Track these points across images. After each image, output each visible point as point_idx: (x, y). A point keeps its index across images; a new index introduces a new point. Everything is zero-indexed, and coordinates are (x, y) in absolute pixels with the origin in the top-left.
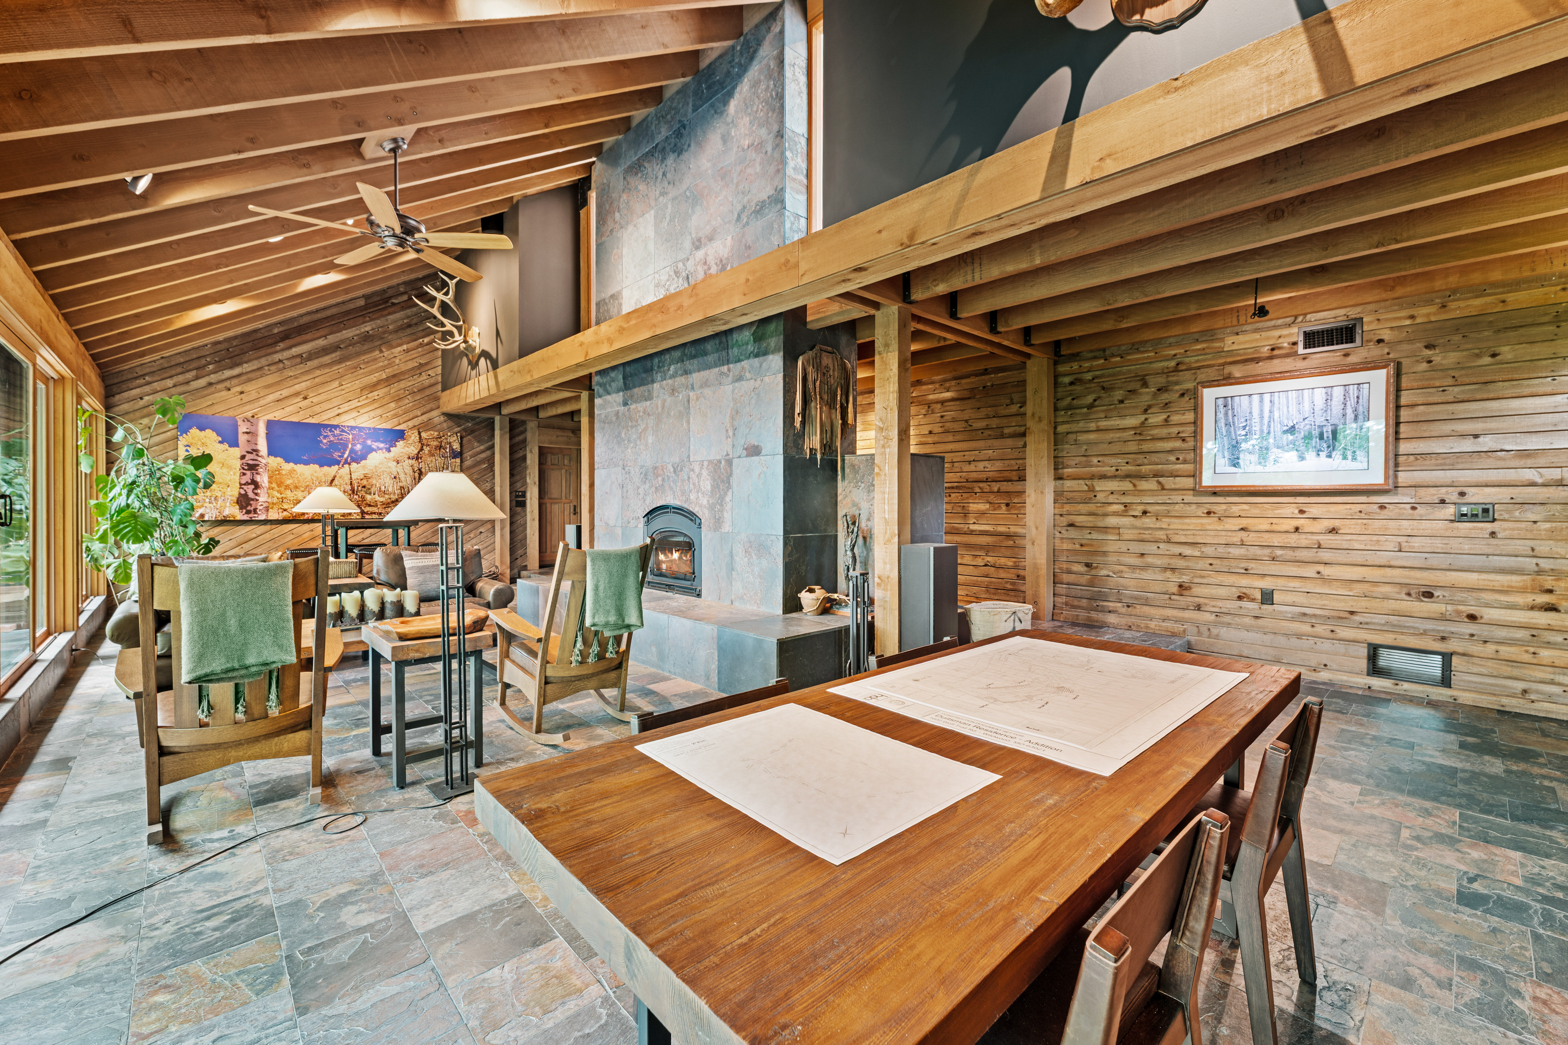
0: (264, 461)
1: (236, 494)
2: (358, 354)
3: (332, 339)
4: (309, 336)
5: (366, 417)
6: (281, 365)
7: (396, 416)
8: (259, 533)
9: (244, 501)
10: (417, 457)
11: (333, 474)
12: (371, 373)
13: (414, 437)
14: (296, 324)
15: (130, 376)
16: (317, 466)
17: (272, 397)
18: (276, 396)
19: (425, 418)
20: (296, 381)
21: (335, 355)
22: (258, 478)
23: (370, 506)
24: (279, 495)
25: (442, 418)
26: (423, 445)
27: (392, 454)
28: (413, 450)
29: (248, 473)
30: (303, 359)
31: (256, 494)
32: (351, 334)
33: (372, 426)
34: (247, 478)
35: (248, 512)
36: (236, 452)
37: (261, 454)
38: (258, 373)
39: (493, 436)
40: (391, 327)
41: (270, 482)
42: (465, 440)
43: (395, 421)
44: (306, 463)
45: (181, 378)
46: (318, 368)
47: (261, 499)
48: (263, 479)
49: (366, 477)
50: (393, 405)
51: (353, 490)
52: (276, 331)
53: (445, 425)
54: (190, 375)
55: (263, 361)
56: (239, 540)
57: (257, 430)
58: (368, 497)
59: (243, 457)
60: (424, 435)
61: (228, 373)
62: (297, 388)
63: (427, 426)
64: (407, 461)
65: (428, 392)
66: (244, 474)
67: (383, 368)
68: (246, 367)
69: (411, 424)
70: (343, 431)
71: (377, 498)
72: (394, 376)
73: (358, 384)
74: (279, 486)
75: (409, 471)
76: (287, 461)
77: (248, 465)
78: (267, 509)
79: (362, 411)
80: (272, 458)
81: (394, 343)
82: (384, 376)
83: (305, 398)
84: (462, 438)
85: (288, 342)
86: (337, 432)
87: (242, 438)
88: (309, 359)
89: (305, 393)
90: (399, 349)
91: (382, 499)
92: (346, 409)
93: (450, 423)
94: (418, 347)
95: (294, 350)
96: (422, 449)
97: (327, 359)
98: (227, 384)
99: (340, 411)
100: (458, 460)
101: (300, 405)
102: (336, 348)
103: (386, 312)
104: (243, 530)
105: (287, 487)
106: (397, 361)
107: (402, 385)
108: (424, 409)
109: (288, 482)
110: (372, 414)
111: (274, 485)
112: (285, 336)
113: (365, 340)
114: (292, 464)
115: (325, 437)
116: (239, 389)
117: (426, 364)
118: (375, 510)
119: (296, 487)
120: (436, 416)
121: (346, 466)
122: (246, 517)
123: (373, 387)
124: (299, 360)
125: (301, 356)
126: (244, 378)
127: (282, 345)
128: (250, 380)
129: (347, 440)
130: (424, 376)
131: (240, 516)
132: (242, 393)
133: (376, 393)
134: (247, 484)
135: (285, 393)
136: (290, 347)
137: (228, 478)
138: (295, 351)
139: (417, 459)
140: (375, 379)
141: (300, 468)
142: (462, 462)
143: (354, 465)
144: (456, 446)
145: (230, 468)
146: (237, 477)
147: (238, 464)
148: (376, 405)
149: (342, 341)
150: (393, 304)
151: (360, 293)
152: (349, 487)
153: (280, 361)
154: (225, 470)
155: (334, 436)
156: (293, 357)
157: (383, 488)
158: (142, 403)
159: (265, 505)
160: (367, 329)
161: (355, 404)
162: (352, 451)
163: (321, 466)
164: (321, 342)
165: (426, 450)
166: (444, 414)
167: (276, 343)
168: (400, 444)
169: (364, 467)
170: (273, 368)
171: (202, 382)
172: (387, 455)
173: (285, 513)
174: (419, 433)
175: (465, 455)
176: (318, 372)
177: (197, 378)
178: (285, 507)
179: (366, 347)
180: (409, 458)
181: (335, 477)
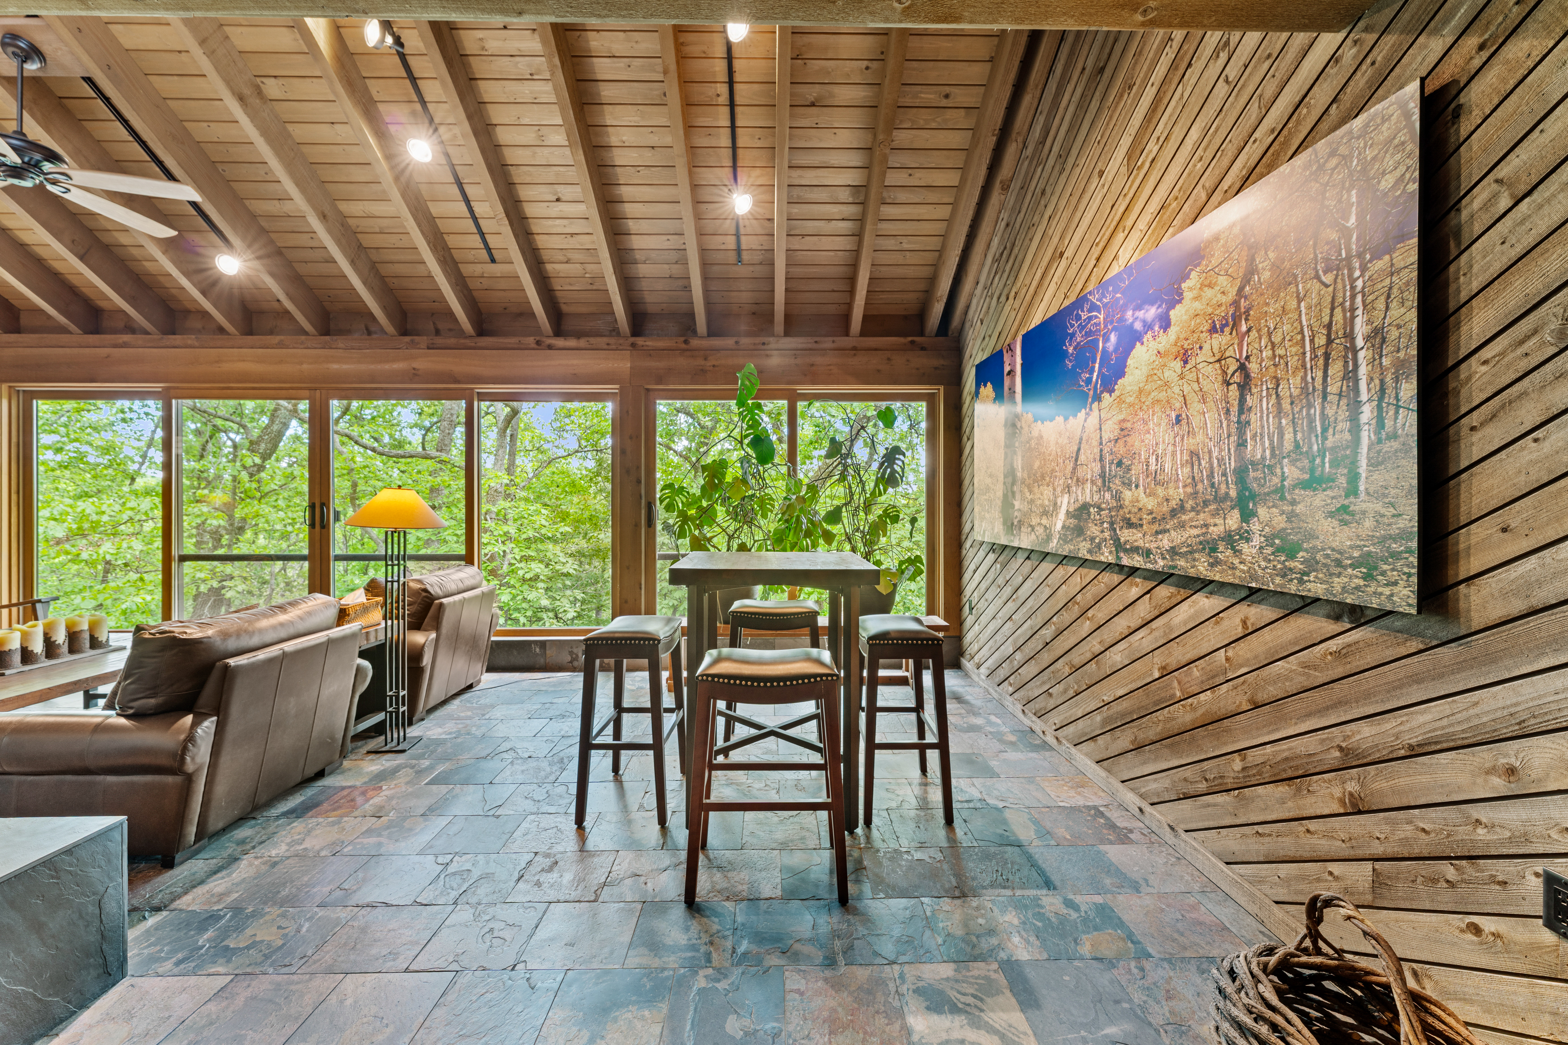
1: (1002, 496)
11: (1080, 430)
17: (1033, 287)
22: (1015, 462)
23: (1130, 523)
24: (1029, 495)
27: (1171, 334)
28: (1225, 293)
36: (1002, 414)
41: (1023, 468)
45: (985, 307)
47: (1016, 504)
48: (1018, 463)
51: (1103, 475)
54: (988, 299)
57: (1015, 363)
58: (1128, 496)
59: (1006, 423)
66: (1007, 456)
70: (1092, 307)
71: (1142, 497)
74: (1029, 475)
78: (1020, 525)
86: (1084, 315)
87: (1006, 385)
91: (1151, 503)
96: (1250, 271)
98: (1007, 290)
111: (1026, 474)
115: (1071, 339)
116: (1013, 291)
118: (1138, 538)
121: (1096, 405)
129: (1098, 330)
131: (1003, 538)
132: (1015, 296)
134: (1008, 474)
137: (998, 465)
139: (1235, 322)
141: (1047, 430)
143: (1106, 399)
145: (998, 446)
146: (1002, 463)
147: (1002, 436)
152: (1098, 467)
154: (996, 452)
155: (1081, 328)
157: (1153, 463)
159: (1019, 516)
162: (1105, 358)
168: (1191, 283)
169: (1121, 399)
171: (994, 301)
173: (1033, 536)
177: (992, 297)
178: (1033, 521)
180: (1213, 330)
181: (1081, 439)
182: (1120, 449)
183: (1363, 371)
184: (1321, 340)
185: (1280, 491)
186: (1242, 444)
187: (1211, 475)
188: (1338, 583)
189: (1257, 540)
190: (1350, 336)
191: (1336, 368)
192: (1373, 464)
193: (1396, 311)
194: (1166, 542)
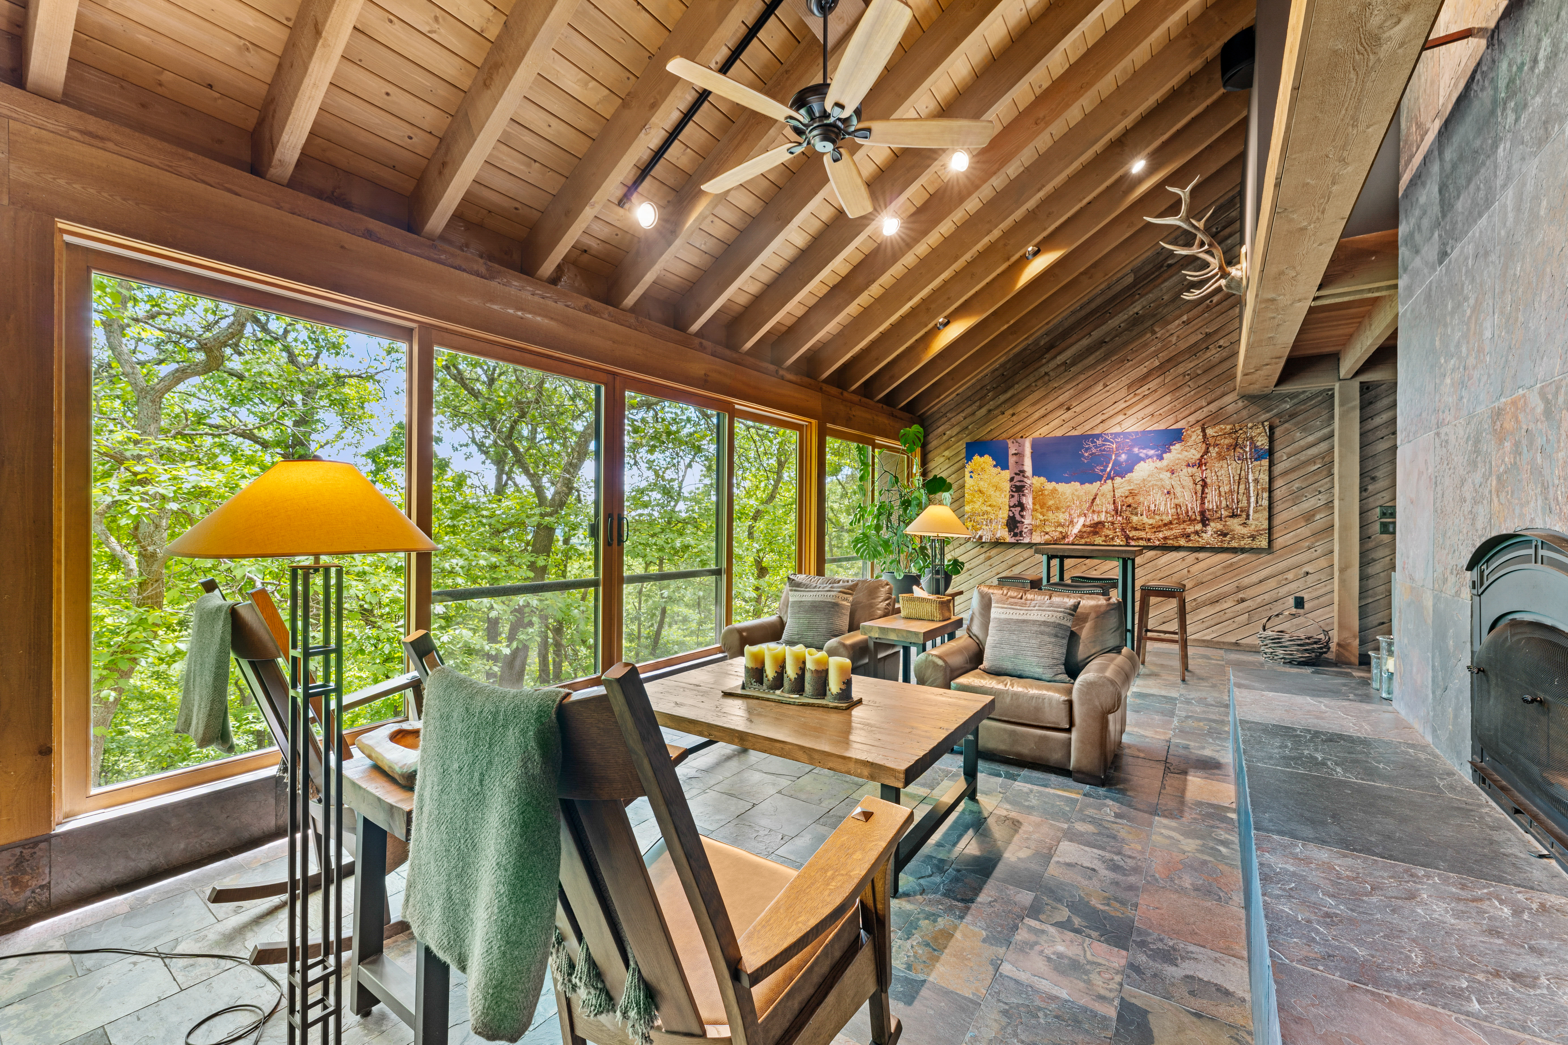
0: (1029, 482)
1: (1006, 516)
2: (1126, 344)
3: (1096, 334)
4: (1075, 337)
5: (1132, 420)
6: (1047, 378)
7: (1173, 412)
8: (1025, 556)
9: (1013, 524)
10: (1200, 464)
11: (1095, 491)
12: (1141, 363)
13: (1196, 436)
14: (1061, 330)
15: (938, 416)
16: (1078, 484)
17: (1037, 415)
18: (1042, 411)
19: (1213, 407)
20: (1060, 391)
21: (1099, 354)
22: (1024, 500)
23: (1136, 529)
24: (1041, 517)
25: (1240, 404)
26: (1208, 446)
27: (1165, 463)
28: (1194, 454)
29: (1016, 494)
30: (1067, 366)
31: (1022, 516)
32: (1117, 322)
33: (1141, 429)
34: (1014, 501)
35: (1015, 535)
36: (1007, 474)
37: (1027, 474)
38: (1027, 391)
39: (1332, 417)
40: (1165, 298)
41: (1034, 504)
42: (1278, 432)
43: (1171, 419)
44: (1067, 482)
45: (969, 410)
46: (1081, 373)
47: (1026, 521)
48: (1028, 501)
49: (1132, 494)
50: (1168, 398)
51: (1116, 510)
52: (1042, 343)
53: (1245, 413)
54: (974, 407)
55: (1032, 378)
56: (1011, 562)
57: (1023, 450)
58: (1135, 519)
59: (1012, 479)
60: (1210, 432)
61: (1003, 398)
62: (1061, 399)
63: (1215, 418)
64: (1185, 470)
65: (1217, 371)
66: (1013, 496)
67: (1156, 354)
68: (1018, 388)
69: (1192, 419)
70: (1106, 440)
71: (1145, 519)
72: (1168, 361)
73: (1125, 381)
74: (1042, 507)
75: (1188, 482)
76: (1050, 480)
77: (1016, 486)
78: (1031, 532)
79: (1129, 413)
80: (1036, 478)
81: (1169, 317)
82: (1157, 363)
83: (1068, 409)
84: (1272, 428)
85: (1053, 352)
86: (1099, 442)
87: (1012, 460)
88: (1073, 364)
89: (1068, 404)
90: (1177, 322)
91: (1151, 521)
92: (1112, 413)
93: (1253, 409)
94: (1203, 312)
95: (1058, 358)
96: (1207, 452)
97: (1091, 359)
98: (1002, 409)
99: (1104, 417)
100: (1265, 462)
101: (1063, 417)
102: (1102, 343)
103: (1160, 280)
104: (1013, 552)
105: (1049, 508)
106: (1174, 339)
107: (1181, 369)
108: (1210, 397)
109: (1051, 503)
110: (1141, 414)
111: (1038, 507)
112: (1050, 347)
113: (1134, 325)
114: (1054, 483)
115: (1087, 450)
116: (1011, 411)
117: (1216, 332)
118: (1142, 534)
119: (1058, 508)
120: (1230, 402)
121: (1109, 481)
122: (1013, 540)
123: (1144, 379)
124: (1063, 368)
125: (1065, 363)
126: (1015, 399)
127: (1047, 356)
128: (1020, 400)
129: (1111, 451)
130: (1213, 350)
131: (1009, 539)
132: (1013, 415)
133: (1146, 387)
134: (1015, 506)
135: (1050, 407)
136: (1055, 357)
137: (1000, 501)
138: (1060, 359)
139: (1200, 465)
140: (1145, 370)
141: (1062, 487)
142: (1271, 464)
143: (1118, 480)
144: (1262, 442)
145: (1001, 490)
146: (1007, 500)
147: (1007, 486)
148: (1146, 402)
149: (1108, 334)
150: (1170, 266)
151: (1128, 269)
152: (1112, 507)
153: (1046, 374)
154: (998, 493)
155: (1096, 447)
156: (1058, 366)
157: (1152, 507)
158: (945, 438)
159: (1030, 527)
160: (1135, 310)
161: (1121, 405)
162: (1117, 463)
163: (1082, 483)
164: (1085, 342)
165: (1214, 451)
166: (1243, 397)
167: (1041, 357)
168: (1176, 448)
169: (1129, 481)
170: (1039, 383)
171: (983, 411)
172: (1159, 464)
173: (1047, 537)
174: (1203, 430)
175: (1277, 455)
176: (1083, 377)
177: (980, 407)
178: (1047, 530)
179: (1134, 333)
180: (1188, 465)
181: (1096, 495)
182: (1130, 500)
183: (1252, 489)
184: (1237, 478)
185: (1220, 518)
186: (1203, 503)
187: (1187, 512)
188: (1242, 543)
189: (1210, 533)
190: (1247, 479)
191: (1242, 487)
192: (1255, 512)
193: (1262, 476)
194: (1161, 535)
